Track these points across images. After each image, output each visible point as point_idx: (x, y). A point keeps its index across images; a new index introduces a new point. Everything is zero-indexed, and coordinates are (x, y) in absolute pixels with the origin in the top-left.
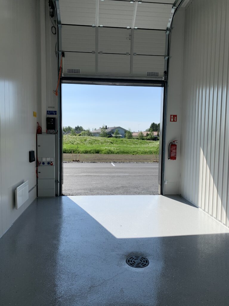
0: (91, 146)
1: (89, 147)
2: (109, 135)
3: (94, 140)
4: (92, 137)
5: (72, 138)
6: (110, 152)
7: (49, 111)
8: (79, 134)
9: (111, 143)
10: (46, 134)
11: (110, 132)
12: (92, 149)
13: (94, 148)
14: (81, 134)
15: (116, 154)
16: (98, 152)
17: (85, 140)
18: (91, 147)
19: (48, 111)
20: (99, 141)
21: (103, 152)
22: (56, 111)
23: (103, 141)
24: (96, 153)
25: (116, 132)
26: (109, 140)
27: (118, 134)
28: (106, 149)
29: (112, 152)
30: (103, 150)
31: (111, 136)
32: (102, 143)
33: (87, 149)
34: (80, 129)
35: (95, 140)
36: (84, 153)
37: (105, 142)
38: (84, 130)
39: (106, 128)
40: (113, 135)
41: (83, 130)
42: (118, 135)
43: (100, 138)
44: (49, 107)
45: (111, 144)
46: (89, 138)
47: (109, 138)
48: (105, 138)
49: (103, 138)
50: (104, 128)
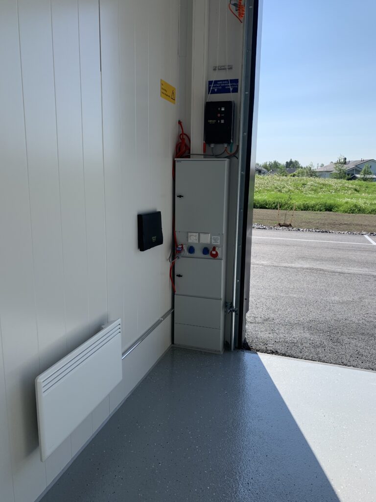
0: (314, 196)
1: (312, 198)
2: (350, 175)
3: (321, 184)
4: (317, 180)
5: (279, 180)
6: (356, 210)
7: (216, 82)
8: (292, 174)
9: (356, 190)
10: (202, 158)
11: (353, 170)
12: (318, 201)
13: (323, 201)
14: (296, 174)
15: (370, 213)
16: (329, 208)
17: (304, 184)
18: (316, 198)
19: (210, 83)
20: (330, 186)
21: (341, 208)
22: (236, 81)
23: (339, 186)
24: (326, 211)
25: (365, 170)
26: (352, 185)
27: (370, 173)
28: (347, 203)
29: (360, 210)
30: (340, 206)
31: (354, 178)
32: (337, 190)
33: (307, 202)
34: (294, 166)
35: (324, 185)
36: (302, 210)
37: (344, 188)
38: (302, 168)
39: (345, 163)
40: (358, 176)
41: (299, 167)
42: (368, 176)
43: (332, 182)
44: (215, 70)
45: (356, 192)
46: (311, 181)
47: (351, 182)
48: (344, 181)
49: (339, 181)
50: (341, 163)
